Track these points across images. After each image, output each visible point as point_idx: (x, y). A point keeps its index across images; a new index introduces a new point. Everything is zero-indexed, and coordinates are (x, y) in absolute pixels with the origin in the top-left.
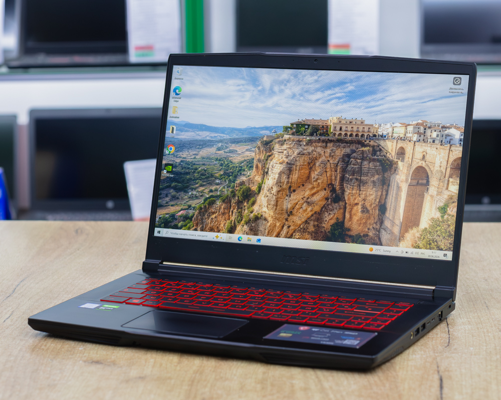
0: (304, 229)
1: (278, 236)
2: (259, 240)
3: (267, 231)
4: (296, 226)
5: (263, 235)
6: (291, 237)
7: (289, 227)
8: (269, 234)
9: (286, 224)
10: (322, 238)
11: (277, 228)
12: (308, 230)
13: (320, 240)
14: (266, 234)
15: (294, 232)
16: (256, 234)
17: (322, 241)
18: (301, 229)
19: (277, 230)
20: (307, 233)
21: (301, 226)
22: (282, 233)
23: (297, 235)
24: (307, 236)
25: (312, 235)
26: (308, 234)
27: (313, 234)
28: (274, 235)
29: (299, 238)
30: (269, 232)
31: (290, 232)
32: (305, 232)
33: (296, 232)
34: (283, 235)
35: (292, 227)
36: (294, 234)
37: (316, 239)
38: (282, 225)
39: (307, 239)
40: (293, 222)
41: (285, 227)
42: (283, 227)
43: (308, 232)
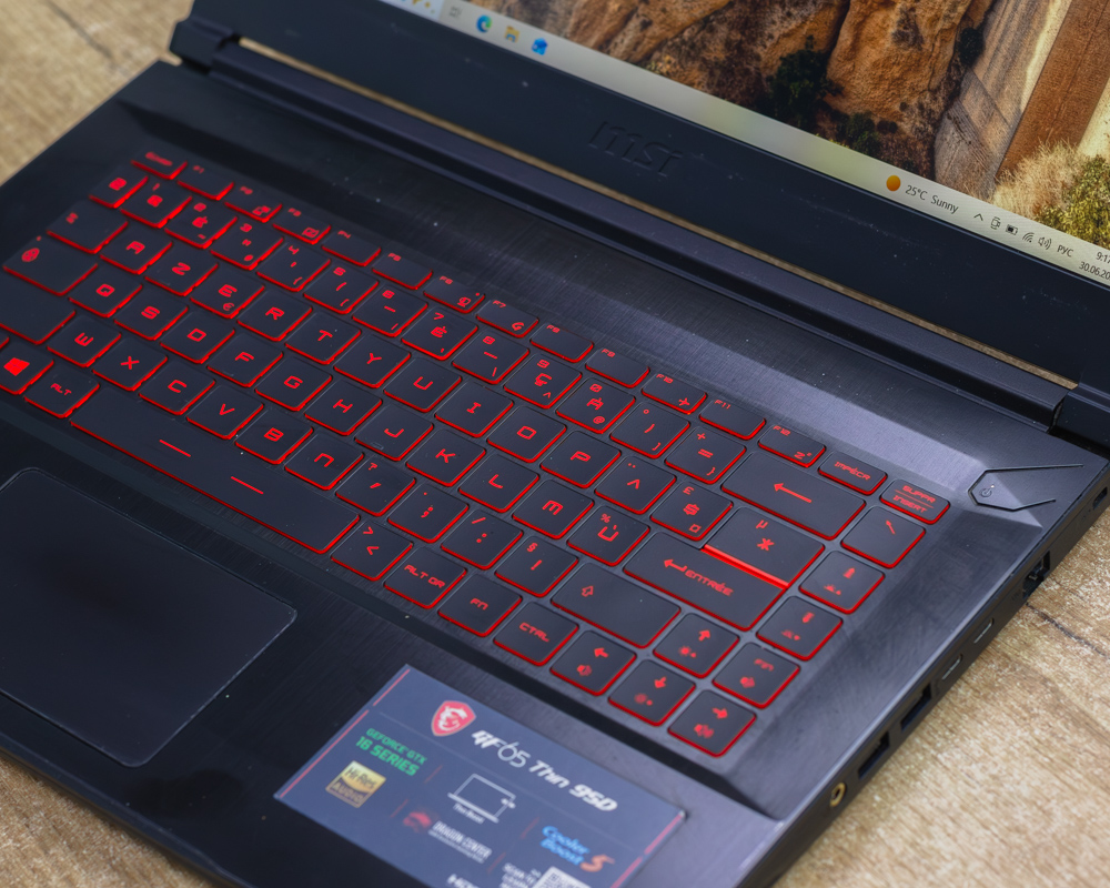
0: (693, 46)
1: (604, 46)
2: (541, 45)
3: (572, 21)
4: (671, 27)
5: (559, 32)
6: (643, 62)
7: (646, 25)
8: (578, 34)
9: (640, 12)
10: (741, 93)
11: (607, 17)
12: (705, 54)
13: (733, 101)
14: (568, 30)
15: (659, 47)
16: (536, 22)
17: (742, 104)
18: (684, 42)
19: (606, 25)
20: (697, 64)
21: (686, 34)
22: (618, 40)
23: (667, 60)
24: (695, 73)
25: (712, 74)
26: (700, 69)
27: (718, 72)
28: (593, 41)
29: (668, 75)
30: (578, 25)
31: (647, 45)
32: (694, 59)
33: (664, 49)
34: (622, 48)
35: (655, 30)
36: (656, 55)
37: (721, 91)
38: (624, 11)
39: (691, 85)
40: (664, 10)
41: (634, 23)
42: (627, 19)
43: (704, 60)
